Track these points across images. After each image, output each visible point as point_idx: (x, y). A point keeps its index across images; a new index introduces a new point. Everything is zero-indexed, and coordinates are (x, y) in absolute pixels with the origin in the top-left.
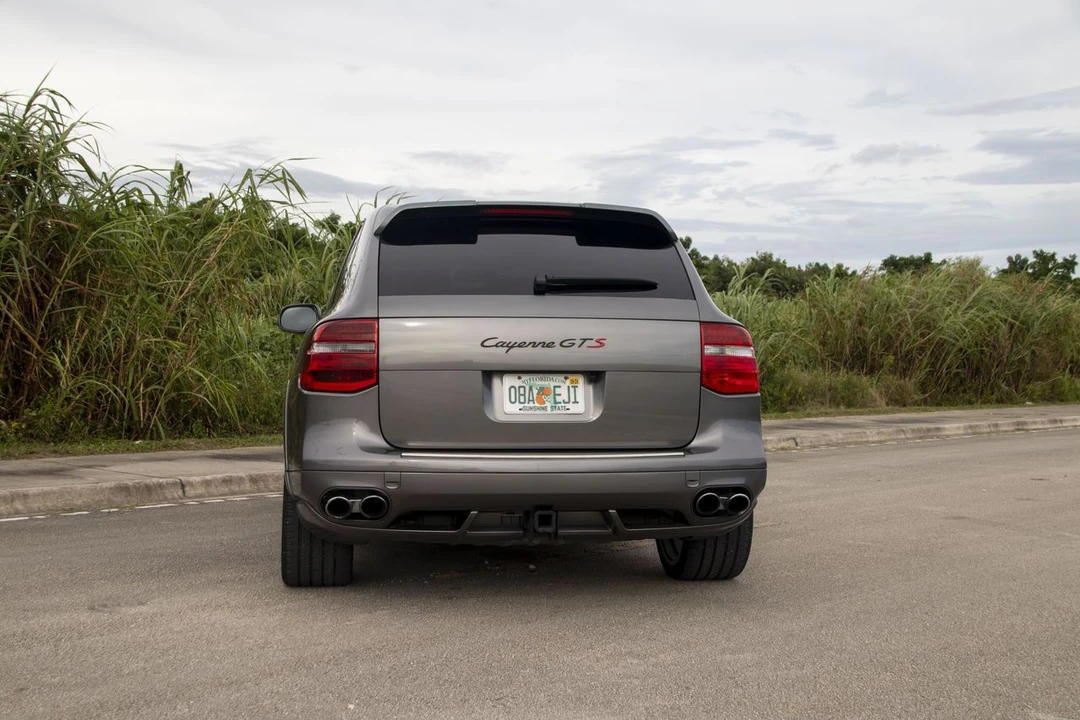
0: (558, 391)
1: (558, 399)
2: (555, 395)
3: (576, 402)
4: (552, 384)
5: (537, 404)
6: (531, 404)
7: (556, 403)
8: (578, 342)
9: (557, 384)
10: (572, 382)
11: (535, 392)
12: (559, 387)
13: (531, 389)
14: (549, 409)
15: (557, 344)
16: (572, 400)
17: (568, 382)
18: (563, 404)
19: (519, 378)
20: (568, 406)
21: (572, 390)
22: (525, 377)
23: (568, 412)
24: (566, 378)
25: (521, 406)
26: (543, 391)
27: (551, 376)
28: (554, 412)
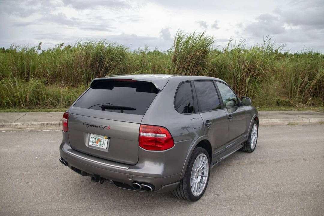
0: (101, 141)
1: (101, 143)
2: (101, 142)
3: (105, 145)
4: (101, 138)
5: (96, 144)
6: (95, 143)
7: (100, 144)
8: (104, 127)
9: (102, 138)
10: (105, 138)
11: (97, 140)
12: (102, 139)
13: (96, 139)
14: (98, 146)
15: (98, 127)
16: (104, 144)
17: (104, 138)
18: (102, 145)
19: (94, 135)
20: (103, 146)
21: (105, 141)
22: (95, 135)
23: (102, 148)
24: (104, 137)
25: (93, 143)
26: (98, 140)
27: (101, 136)
28: (100, 147)
